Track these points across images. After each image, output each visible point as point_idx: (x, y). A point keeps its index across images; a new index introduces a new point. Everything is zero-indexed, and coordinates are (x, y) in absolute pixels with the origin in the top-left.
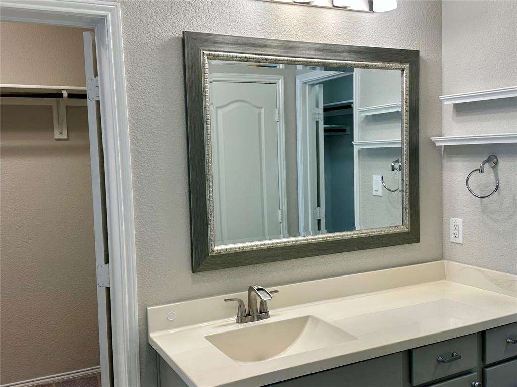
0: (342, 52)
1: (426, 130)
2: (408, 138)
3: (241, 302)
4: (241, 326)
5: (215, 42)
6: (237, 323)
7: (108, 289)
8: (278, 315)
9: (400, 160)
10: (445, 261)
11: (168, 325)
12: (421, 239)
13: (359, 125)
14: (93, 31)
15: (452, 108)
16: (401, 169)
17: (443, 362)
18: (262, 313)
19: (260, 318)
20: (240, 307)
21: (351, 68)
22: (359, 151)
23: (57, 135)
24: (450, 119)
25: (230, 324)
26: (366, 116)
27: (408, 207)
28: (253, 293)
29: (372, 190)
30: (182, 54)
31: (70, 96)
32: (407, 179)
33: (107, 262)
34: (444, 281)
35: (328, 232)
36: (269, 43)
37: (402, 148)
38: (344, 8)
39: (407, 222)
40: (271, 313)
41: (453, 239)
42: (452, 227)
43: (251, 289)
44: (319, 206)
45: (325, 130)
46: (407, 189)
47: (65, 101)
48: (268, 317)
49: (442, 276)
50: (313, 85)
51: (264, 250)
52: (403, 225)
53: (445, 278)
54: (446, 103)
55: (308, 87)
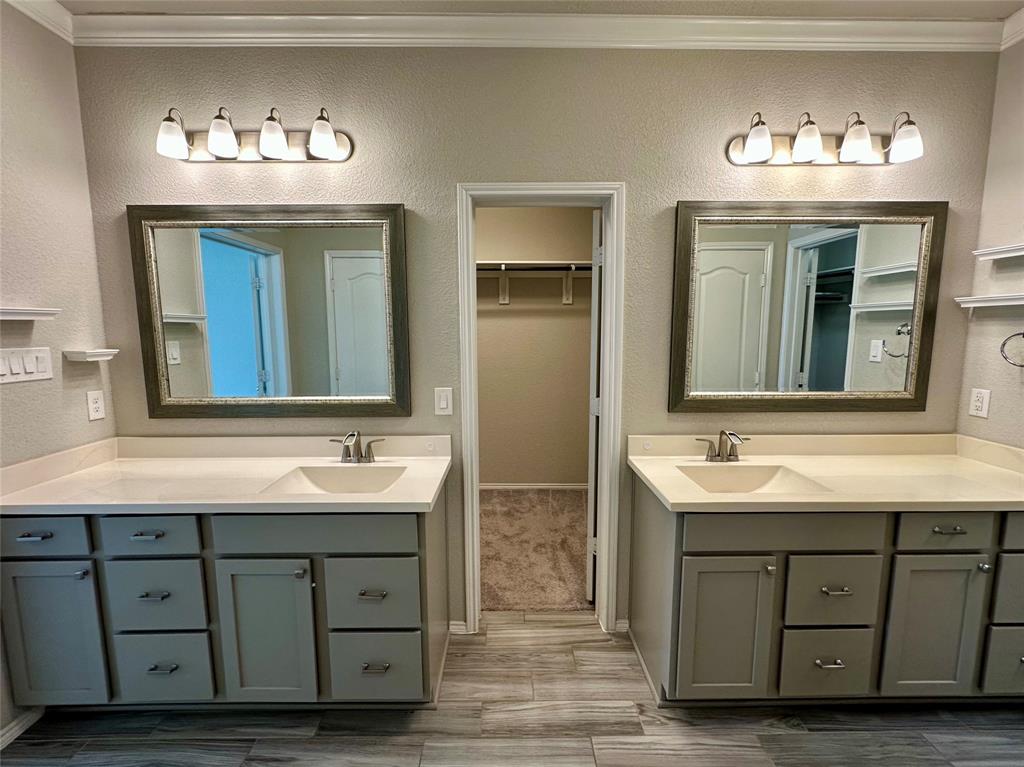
0: (846, 208)
1: (948, 290)
2: (923, 298)
3: (711, 443)
4: (709, 464)
5: (706, 208)
6: (707, 460)
7: (598, 417)
8: (746, 460)
9: (909, 324)
10: (958, 436)
11: (645, 452)
12: (927, 409)
13: (860, 287)
14: (601, 208)
15: (991, 263)
16: (910, 333)
17: (941, 533)
18: (732, 455)
19: (729, 460)
20: (710, 447)
21: (856, 225)
22: (857, 315)
23: (565, 301)
24: (986, 277)
25: (700, 461)
26: (870, 278)
27: (915, 372)
28: (724, 437)
29: (869, 355)
30: (674, 221)
31: (577, 269)
32: (916, 343)
33: (598, 396)
34: (954, 456)
35: (810, 390)
36: (762, 205)
37: (913, 311)
38: (853, 163)
39: (911, 388)
40: (740, 457)
41: (973, 412)
42: (974, 398)
43: (723, 433)
44: (802, 370)
45: (817, 298)
46: (915, 354)
47: (573, 273)
48: (738, 460)
49: (953, 451)
50: (806, 250)
51: (739, 400)
52: (905, 390)
53: (956, 453)
54: (981, 259)
55: (800, 251)
